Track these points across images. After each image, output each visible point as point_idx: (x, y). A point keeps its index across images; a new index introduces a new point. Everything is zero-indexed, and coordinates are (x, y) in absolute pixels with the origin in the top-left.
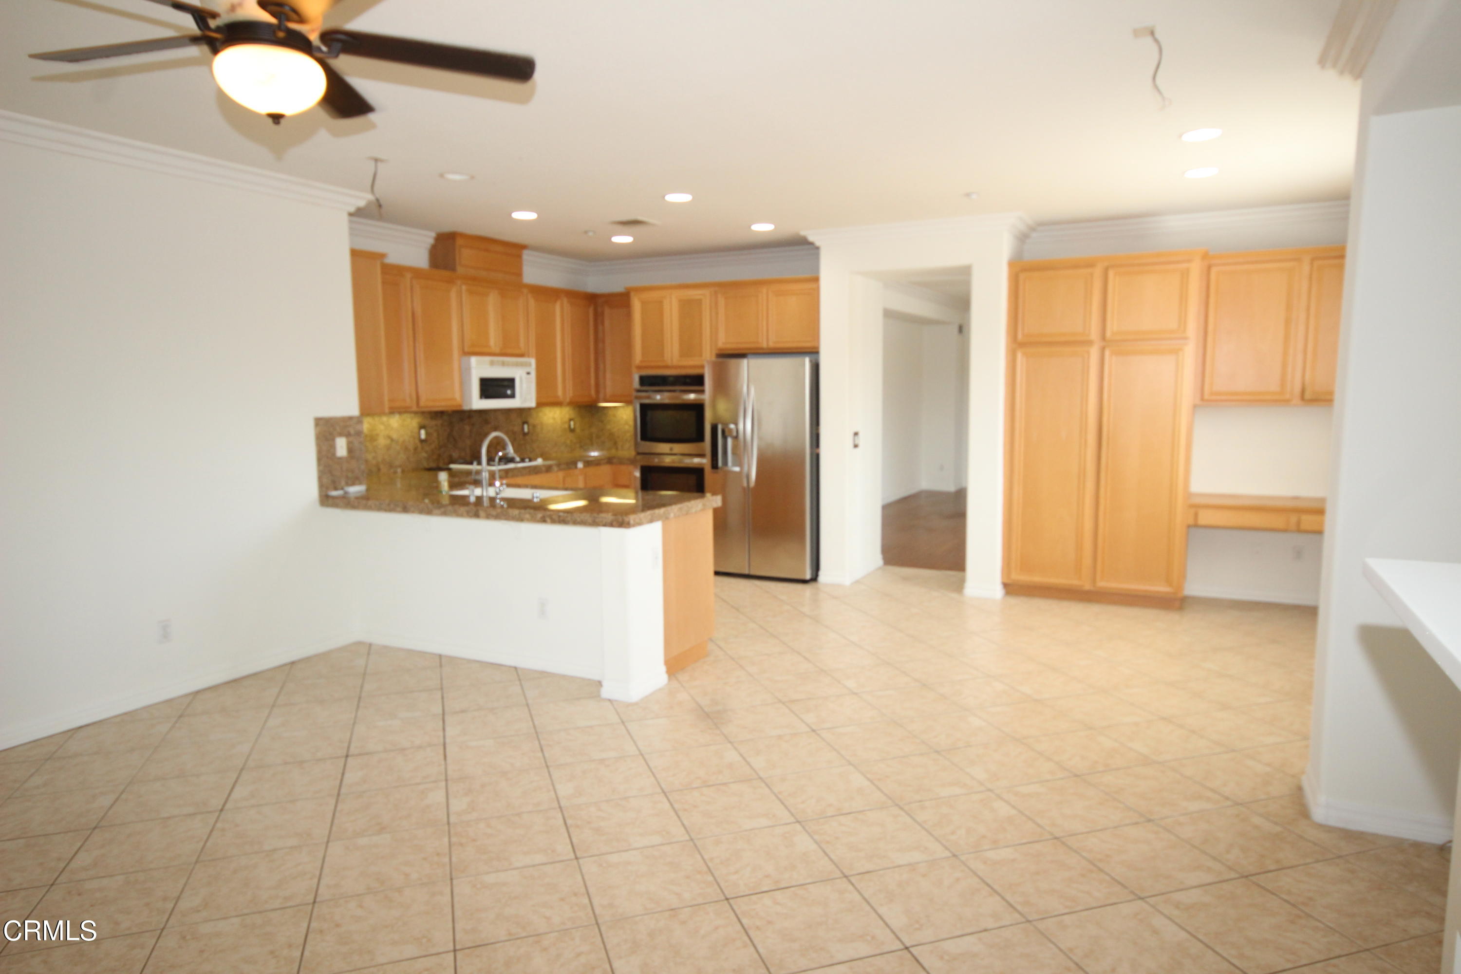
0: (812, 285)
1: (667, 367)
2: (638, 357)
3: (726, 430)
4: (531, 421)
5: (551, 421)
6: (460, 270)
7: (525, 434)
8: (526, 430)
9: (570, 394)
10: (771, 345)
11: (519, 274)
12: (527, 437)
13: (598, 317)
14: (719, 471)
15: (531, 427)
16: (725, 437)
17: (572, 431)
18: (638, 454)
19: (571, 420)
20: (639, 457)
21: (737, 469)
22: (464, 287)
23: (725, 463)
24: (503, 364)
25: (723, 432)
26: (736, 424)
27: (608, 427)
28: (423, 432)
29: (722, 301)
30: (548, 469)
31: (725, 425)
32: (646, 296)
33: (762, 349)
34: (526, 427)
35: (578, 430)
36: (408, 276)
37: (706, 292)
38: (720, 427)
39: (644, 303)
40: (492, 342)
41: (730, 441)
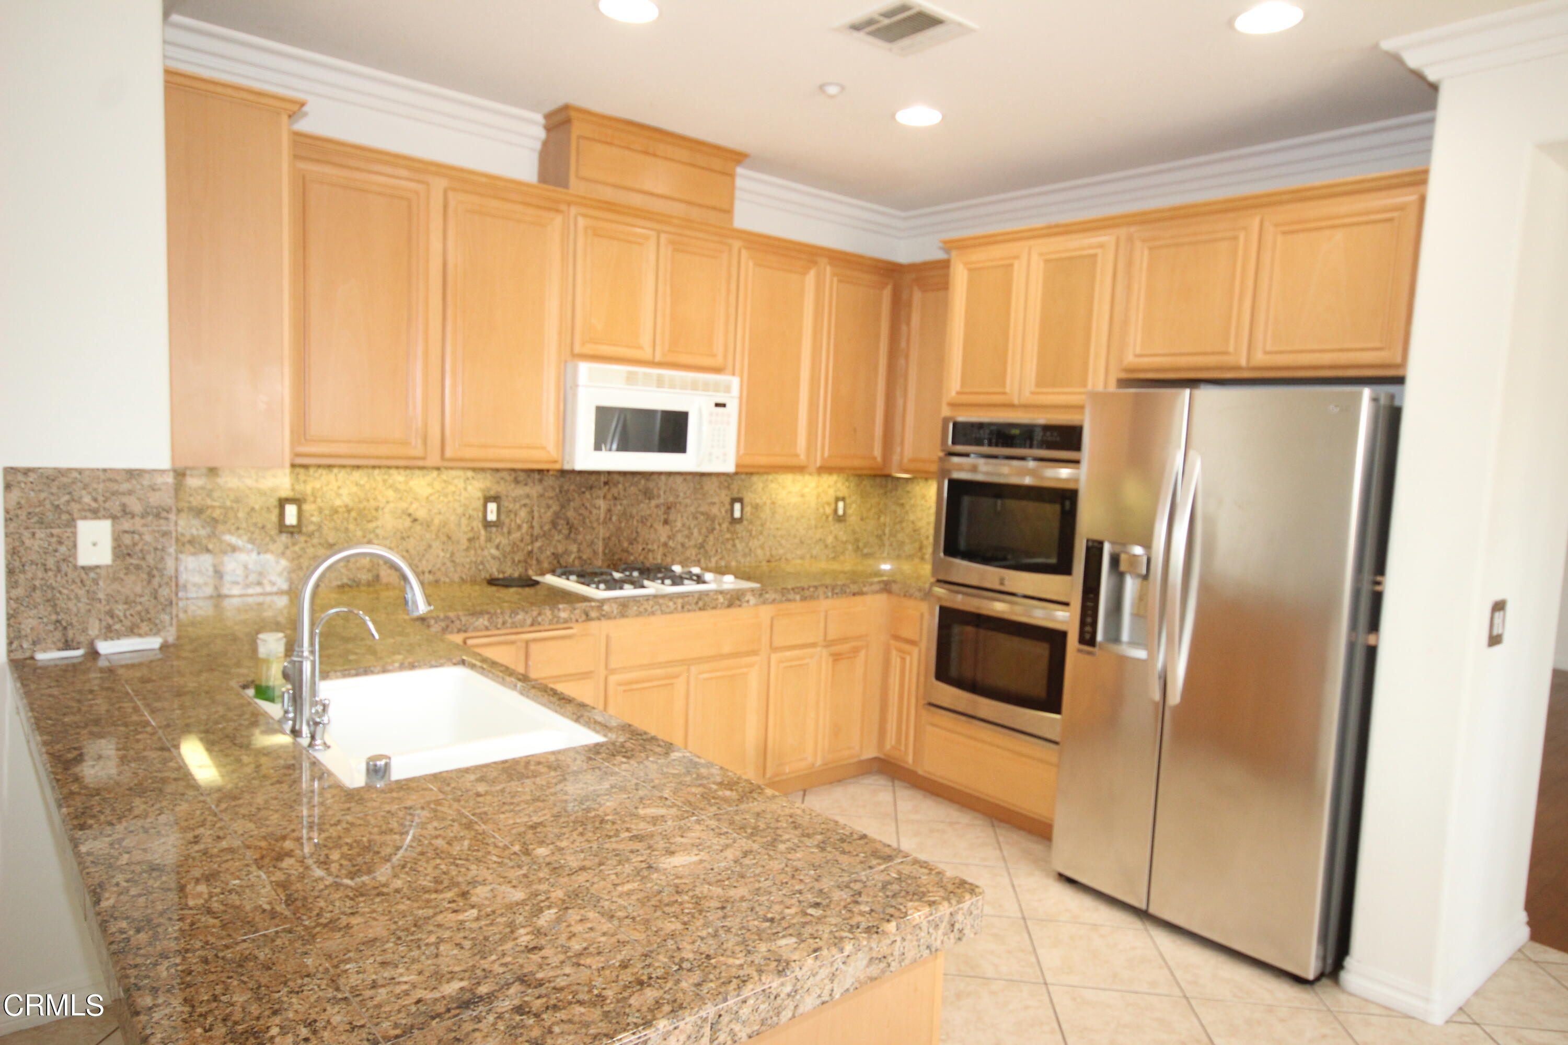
0: (1408, 197)
1: (1010, 406)
2: (954, 385)
3: (1123, 557)
4: (748, 497)
5: (795, 499)
6: (576, 186)
7: (734, 521)
8: (737, 514)
9: (823, 451)
10: (1260, 358)
11: (728, 211)
12: (738, 527)
13: (899, 308)
14: (1095, 650)
15: (748, 509)
16: (1118, 574)
17: (840, 519)
18: (940, 582)
19: (837, 499)
20: (939, 591)
21: (1141, 654)
22: (581, 222)
23: (1114, 636)
24: (660, 383)
25: (1115, 561)
26: (1147, 546)
27: (912, 517)
28: (492, 507)
29: (1142, 256)
30: (734, 599)
31: (1122, 542)
32: (979, 256)
33: (1238, 368)
34: (737, 506)
35: (853, 519)
36: (439, 184)
37: (1106, 238)
38: (1107, 549)
39: (973, 271)
40: (646, 340)
41: (1130, 585)
